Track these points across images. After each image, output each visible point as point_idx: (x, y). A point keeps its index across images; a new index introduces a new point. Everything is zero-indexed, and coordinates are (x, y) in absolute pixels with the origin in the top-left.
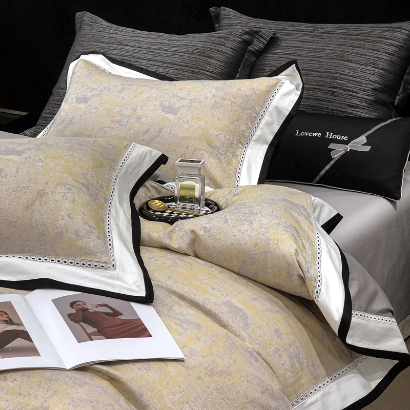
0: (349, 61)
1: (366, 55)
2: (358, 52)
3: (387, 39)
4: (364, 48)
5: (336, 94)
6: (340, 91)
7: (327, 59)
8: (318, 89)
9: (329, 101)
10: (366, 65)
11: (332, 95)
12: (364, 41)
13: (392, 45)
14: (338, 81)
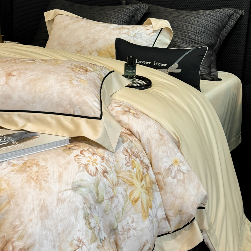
0: (192, 24)
1: (201, 22)
2: (197, 20)
3: (212, 16)
4: (200, 19)
5: (185, 40)
6: (187, 39)
7: (181, 22)
8: (176, 36)
9: (181, 43)
10: (201, 27)
11: (182, 40)
12: (201, 15)
13: (214, 19)
14: (186, 34)
